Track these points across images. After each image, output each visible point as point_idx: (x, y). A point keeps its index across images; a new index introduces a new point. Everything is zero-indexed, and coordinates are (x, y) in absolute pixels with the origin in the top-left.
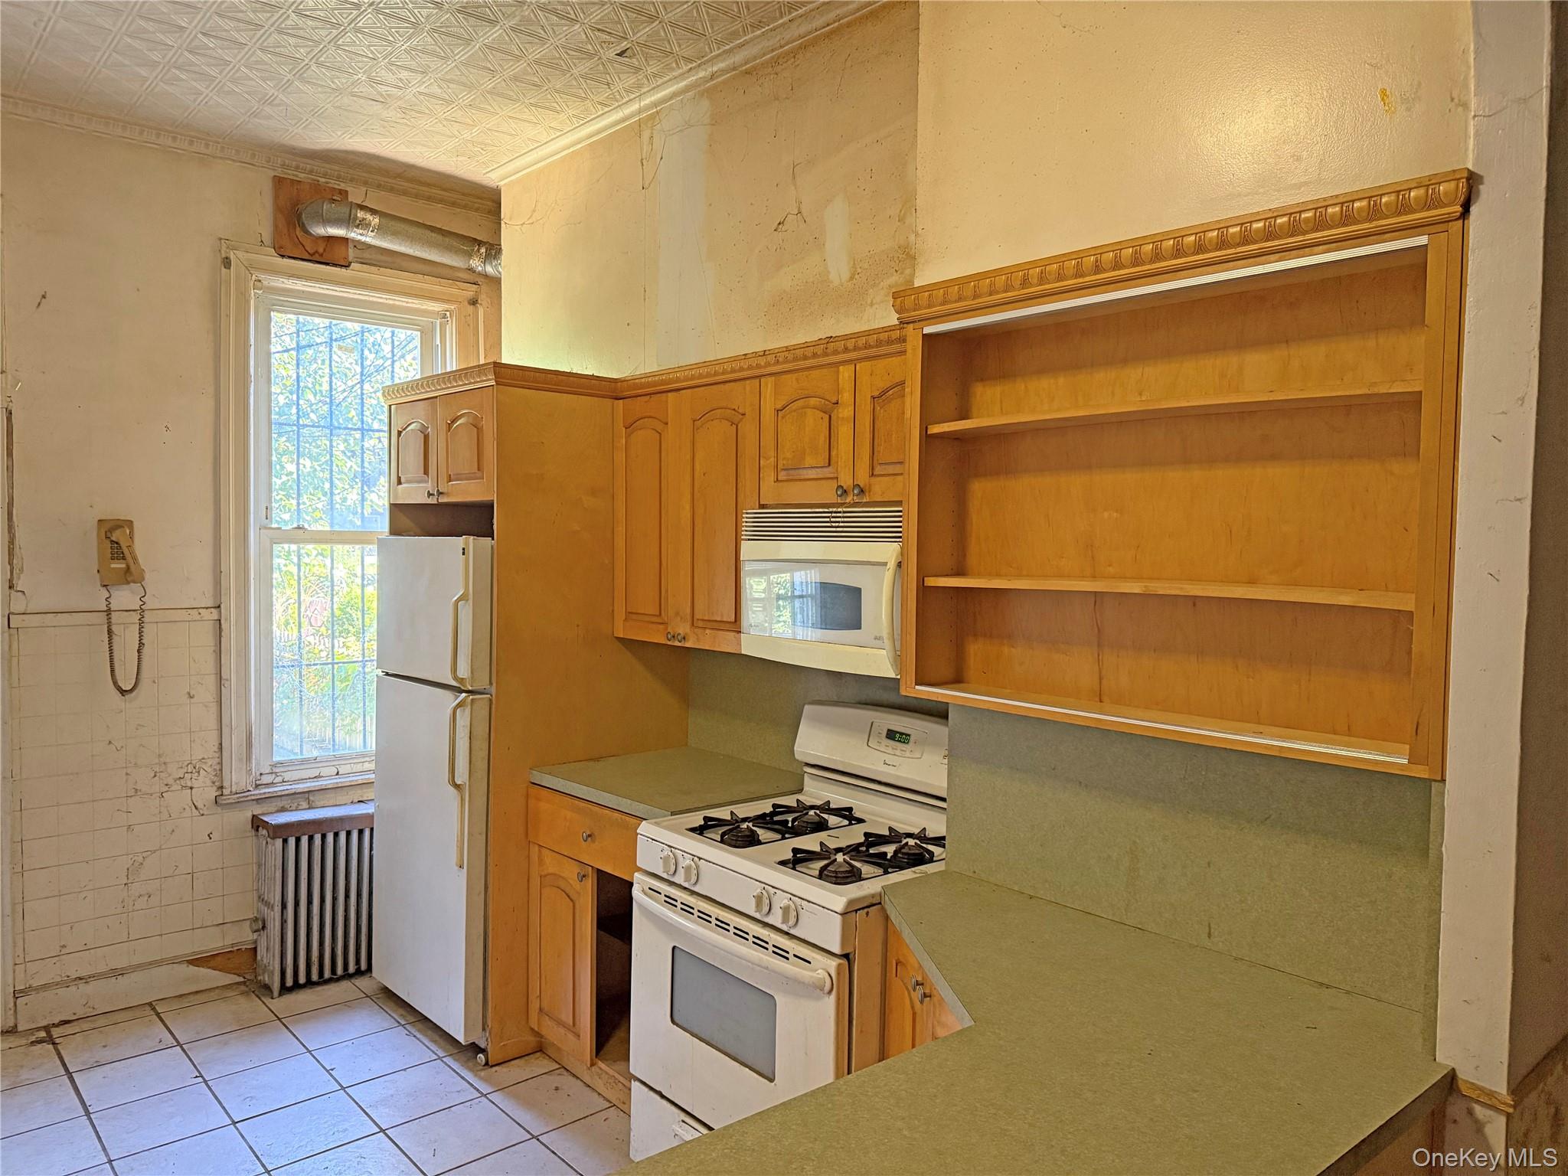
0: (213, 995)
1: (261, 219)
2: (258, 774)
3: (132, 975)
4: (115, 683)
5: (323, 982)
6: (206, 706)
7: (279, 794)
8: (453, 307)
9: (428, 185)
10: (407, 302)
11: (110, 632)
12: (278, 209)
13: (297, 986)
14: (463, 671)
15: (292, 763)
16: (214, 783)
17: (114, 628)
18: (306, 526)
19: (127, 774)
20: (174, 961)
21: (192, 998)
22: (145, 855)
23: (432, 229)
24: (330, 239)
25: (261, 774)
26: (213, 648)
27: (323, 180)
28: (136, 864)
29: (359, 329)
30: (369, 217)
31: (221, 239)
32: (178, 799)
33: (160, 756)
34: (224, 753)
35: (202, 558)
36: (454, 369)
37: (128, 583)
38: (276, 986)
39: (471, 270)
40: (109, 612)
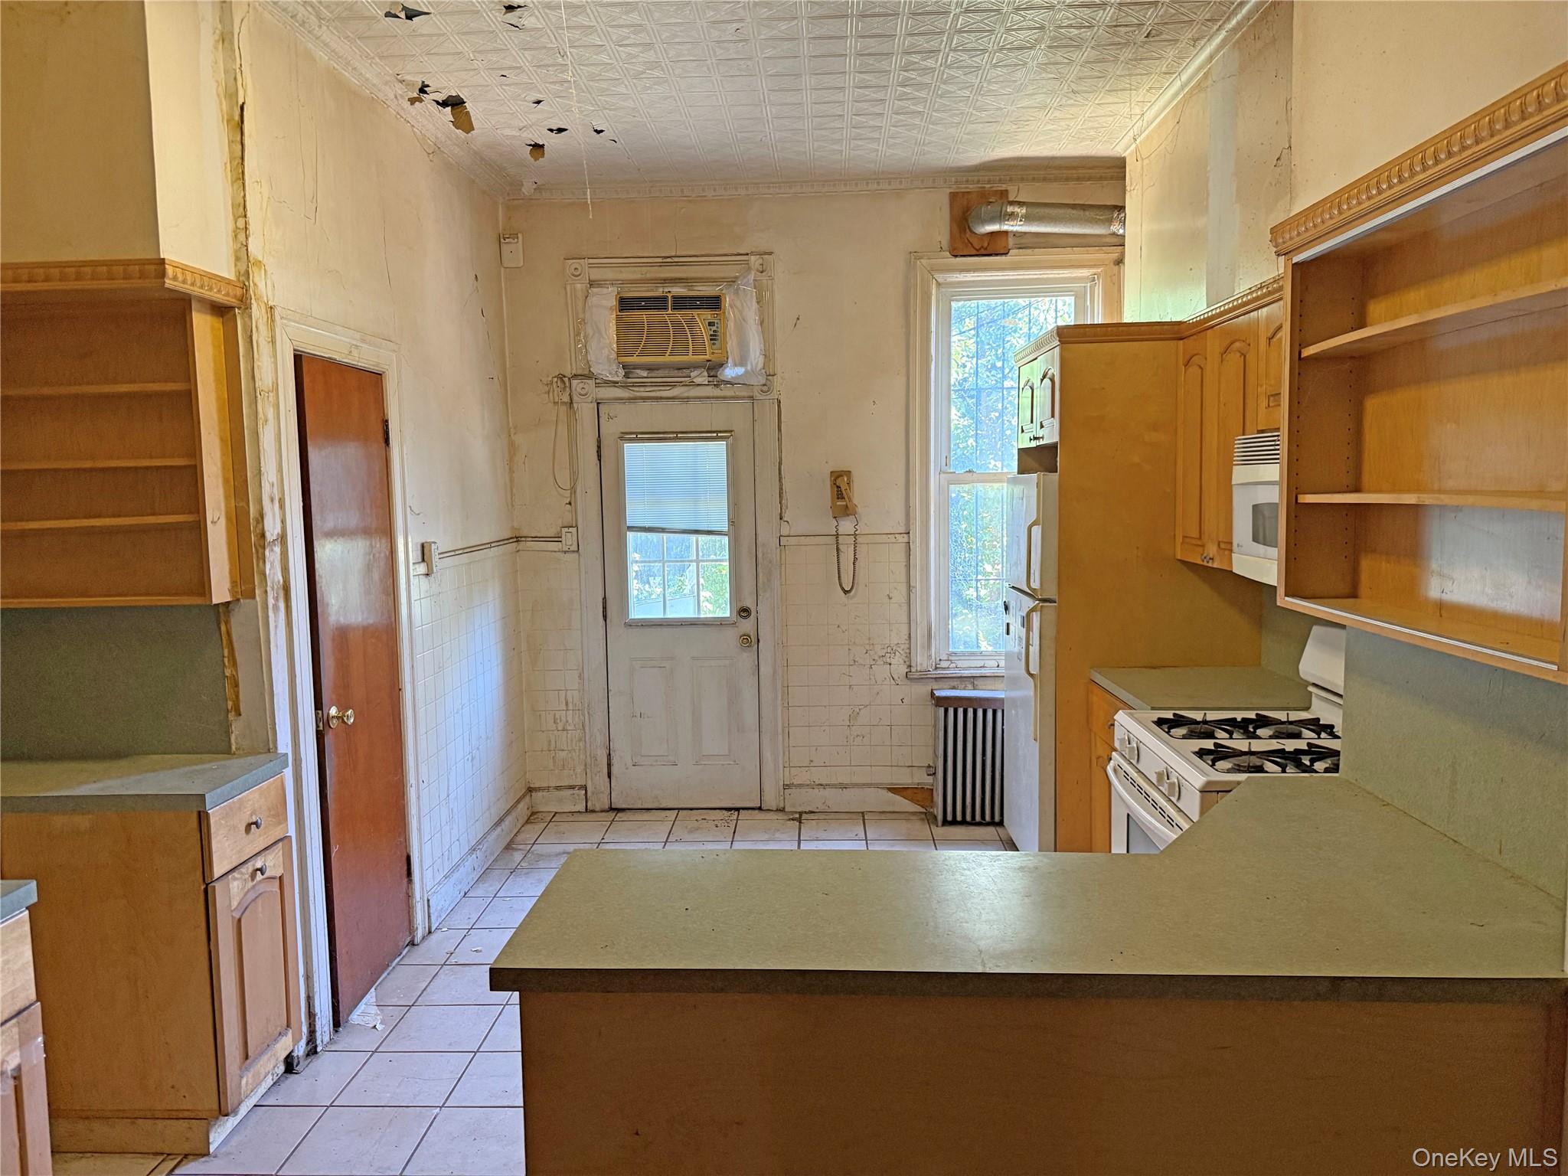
0: (903, 816)
1: (941, 232)
2: (938, 659)
3: (852, 790)
4: (841, 585)
5: (973, 823)
6: (900, 606)
7: (950, 676)
8: (1099, 270)
9: (1075, 168)
10: (1059, 274)
11: (838, 549)
12: (952, 218)
13: (954, 822)
14: (1036, 584)
15: (963, 654)
16: (905, 662)
17: (841, 547)
18: (975, 470)
19: (849, 649)
20: (878, 786)
21: (889, 814)
22: (860, 707)
23: (1073, 206)
24: (993, 234)
25: (940, 660)
26: (904, 564)
27: (989, 186)
28: (855, 713)
29: (1028, 303)
30: (1017, 209)
31: (911, 253)
32: (880, 671)
33: (869, 639)
34: (912, 641)
35: (896, 498)
36: (1100, 323)
37: (848, 515)
38: (940, 817)
39: (1114, 234)
40: (837, 536)
